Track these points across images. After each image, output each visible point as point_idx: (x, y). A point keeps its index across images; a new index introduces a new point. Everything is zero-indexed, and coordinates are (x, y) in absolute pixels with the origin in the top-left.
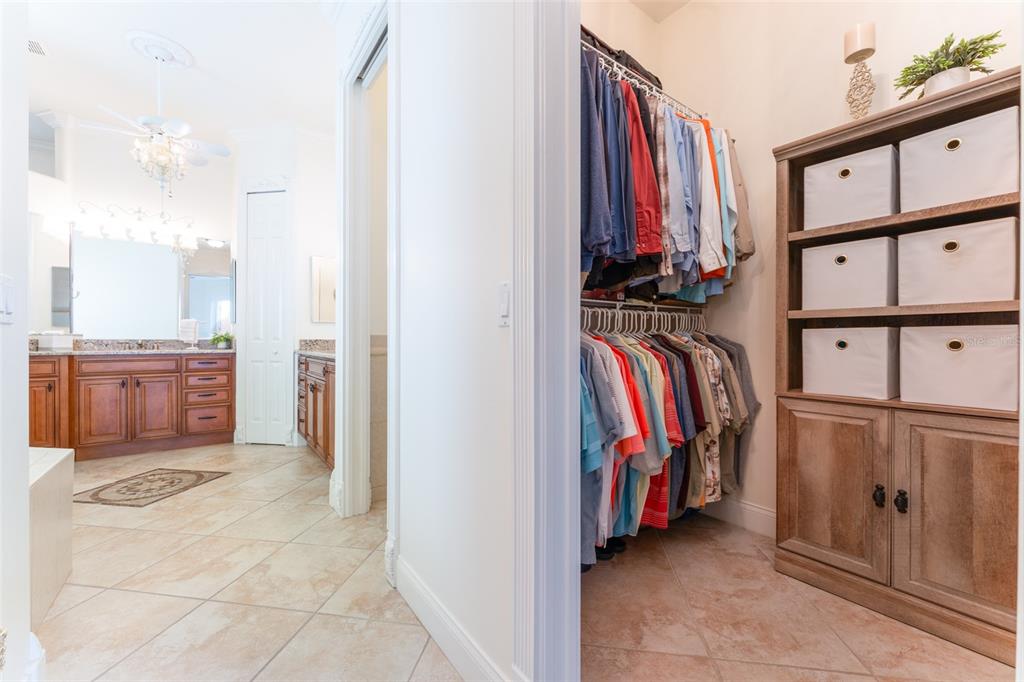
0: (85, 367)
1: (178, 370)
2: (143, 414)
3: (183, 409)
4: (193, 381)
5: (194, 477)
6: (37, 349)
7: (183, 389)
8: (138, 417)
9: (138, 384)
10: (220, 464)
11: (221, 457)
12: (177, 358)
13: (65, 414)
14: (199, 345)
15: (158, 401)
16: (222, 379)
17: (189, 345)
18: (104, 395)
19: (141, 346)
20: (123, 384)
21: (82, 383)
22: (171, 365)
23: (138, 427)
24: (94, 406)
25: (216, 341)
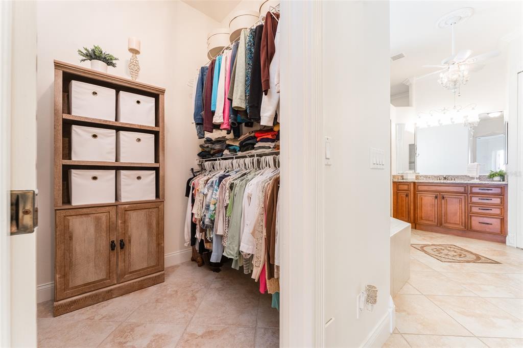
0: (420, 188)
1: (465, 193)
2: (446, 214)
3: (469, 215)
4: (475, 199)
5: (474, 257)
6: (403, 179)
7: (469, 205)
8: (443, 215)
9: (443, 198)
10: (494, 255)
11: (495, 251)
12: (465, 186)
13: (412, 208)
14: (480, 178)
15: (454, 208)
16: (497, 201)
17: (473, 178)
18: (427, 201)
19: (445, 178)
20: (436, 197)
21: (419, 195)
22: (462, 190)
23: (443, 220)
24: (423, 206)
25: (492, 176)
